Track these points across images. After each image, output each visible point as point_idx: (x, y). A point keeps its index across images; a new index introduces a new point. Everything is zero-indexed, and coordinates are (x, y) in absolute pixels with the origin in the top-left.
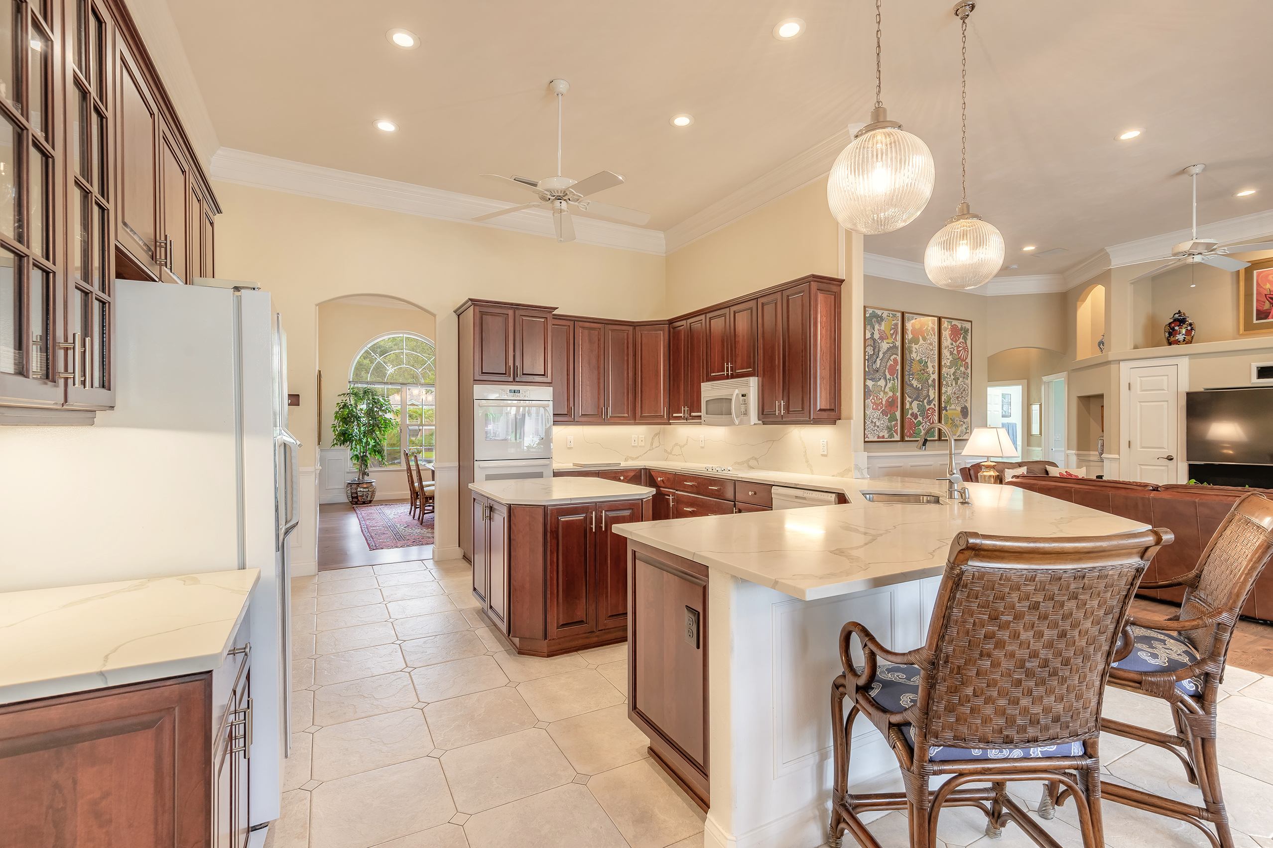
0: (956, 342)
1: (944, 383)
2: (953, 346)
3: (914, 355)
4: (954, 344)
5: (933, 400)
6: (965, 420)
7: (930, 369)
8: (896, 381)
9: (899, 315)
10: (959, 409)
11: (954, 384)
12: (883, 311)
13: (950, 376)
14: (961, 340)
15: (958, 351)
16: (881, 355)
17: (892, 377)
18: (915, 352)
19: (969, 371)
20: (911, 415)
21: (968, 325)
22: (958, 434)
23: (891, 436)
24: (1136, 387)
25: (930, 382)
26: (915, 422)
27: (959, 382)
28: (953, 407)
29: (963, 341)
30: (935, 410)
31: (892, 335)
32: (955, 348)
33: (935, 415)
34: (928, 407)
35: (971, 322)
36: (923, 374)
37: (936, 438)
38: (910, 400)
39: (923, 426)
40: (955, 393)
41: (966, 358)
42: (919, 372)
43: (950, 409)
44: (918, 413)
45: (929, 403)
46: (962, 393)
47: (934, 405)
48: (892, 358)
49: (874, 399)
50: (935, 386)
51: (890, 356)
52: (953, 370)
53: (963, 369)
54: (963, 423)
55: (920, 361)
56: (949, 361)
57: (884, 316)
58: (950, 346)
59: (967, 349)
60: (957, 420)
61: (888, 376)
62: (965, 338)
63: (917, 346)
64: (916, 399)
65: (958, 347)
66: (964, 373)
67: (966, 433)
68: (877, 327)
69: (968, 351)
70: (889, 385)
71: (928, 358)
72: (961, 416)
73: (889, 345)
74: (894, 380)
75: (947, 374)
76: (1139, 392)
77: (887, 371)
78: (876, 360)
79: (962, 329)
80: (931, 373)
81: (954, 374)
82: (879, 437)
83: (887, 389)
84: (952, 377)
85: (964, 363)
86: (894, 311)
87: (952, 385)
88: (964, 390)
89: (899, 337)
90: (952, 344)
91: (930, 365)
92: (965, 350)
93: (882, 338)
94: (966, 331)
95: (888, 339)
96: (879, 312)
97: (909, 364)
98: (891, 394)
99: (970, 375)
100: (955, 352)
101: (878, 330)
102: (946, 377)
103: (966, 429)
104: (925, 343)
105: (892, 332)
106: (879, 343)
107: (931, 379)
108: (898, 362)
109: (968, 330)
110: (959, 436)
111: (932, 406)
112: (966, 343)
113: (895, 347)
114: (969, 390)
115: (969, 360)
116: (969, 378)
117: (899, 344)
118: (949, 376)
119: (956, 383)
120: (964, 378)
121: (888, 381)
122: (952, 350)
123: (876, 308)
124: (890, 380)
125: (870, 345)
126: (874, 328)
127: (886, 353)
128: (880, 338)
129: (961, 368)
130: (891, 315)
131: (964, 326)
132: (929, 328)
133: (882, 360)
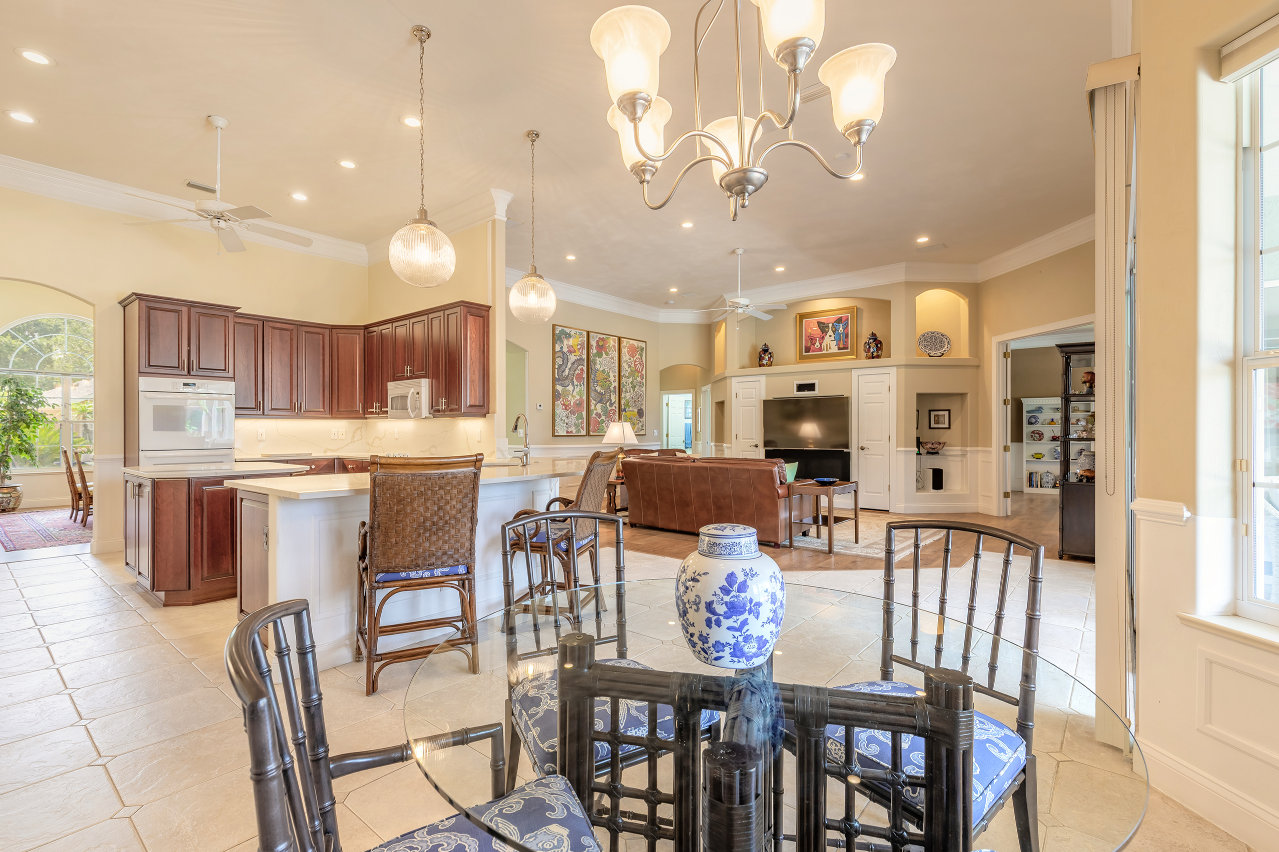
0: (633, 358)
1: (624, 389)
2: (631, 361)
3: (598, 366)
4: (632, 359)
5: (614, 403)
6: (641, 420)
7: (612, 379)
9: (585, 333)
10: (636, 411)
11: (632, 391)
12: (571, 330)
13: (629, 384)
14: (637, 356)
15: (635, 365)
16: (569, 365)
17: (579, 384)
18: (599, 364)
19: (644, 381)
20: (596, 415)
21: (643, 345)
22: (636, 429)
23: (579, 431)
24: (740, 396)
25: (612, 388)
26: (599, 420)
27: (636, 389)
28: (631, 409)
29: (639, 357)
30: (616, 411)
31: (579, 349)
32: (633, 363)
33: (616, 416)
34: (610, 408)
35: (646, 342)
36: (605, 382)
38: (595, 402)
39: (606, 424)
40: (632, 398)
41: (642, 371)
42: (603, 381)
43: (628, 411)
44: (602, 413)
45: (611, 405)
46: (638, 398)
47: (615, 407)
48: (579, 368)
49: (563, 401)
50: (616, 392)
51: (578, 367)
52: (631, 380)
53: (639, 379)
54: (639, 422)
55: (603, 371)
56: (627, 372)
57: (573, 333)
58: (629, 361)
59: (643, 363)
60: (634, 420)
61: (576, 383)
62: (641, 355)
63: (600, 360)
64: (600, 402)
65: (635, 361)
66: (640, 382)
67: (642, 430)
68: (565, 342)
69: (643, 365)
70: (577, 390)
71: (610, 369)
72: (638, 417)
73: (577, 357)
74: (581, 385)
75: (626, 383)
76: (741, 400)
77: (574, 378)
78: (564, 369)
79: (638, 347)
80: (612, 381)
81: (632, 383)
82: (567, 432)
83: (575, 393)
85: (640, 374)
86: (580, 330)
87: (630, 392)
88: (640, 396)
89: (585, 352)
90: (630, 359)
91: (611, 374)
92: (641, 364)
93: (570, 352)
94: (642, 349)
95: (575, 352)
96: (568, 330)
97: (593, 374)
98: (578, 397)
99: (645, 384)
100: (633, 365)
101: (566, 345)
102: (625, 385)
103: (642, 426)
104: (607, 357)
105: (579, 347)
106: (567, 356)
107: (613, 386)
108: (584, 372)
109: (644, 348)
111: (613, 408)
112: (641, 359)
113: (581, 359)
114: (644, 396)
115: (644, 372)
116: (644, 387)
117: (585, 357)
118: (627, 384)
119: (634, 390)
120: (640, 386)
121: (576, 387)
122: (630, 363)
123: (565, 327)
124: (577, 386)
125: (560, 357)
126: (563, 343)
127: (573, 364)
128: (568, 352)
129: (638, 379)
130: (578, 334)
131: (640, 345)
132: (611, 346)
133: (570, 369)
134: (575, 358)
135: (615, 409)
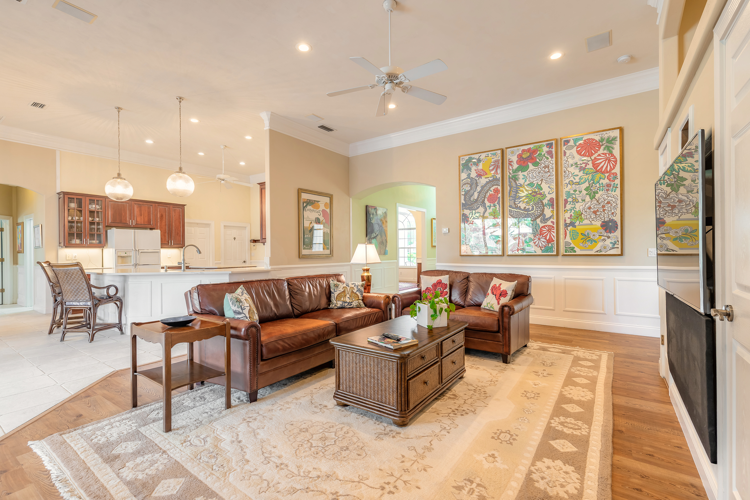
0: (590, 155)
3: (521, 181)
4: (588, 158)
5: (550, 218)
6: (611, 235)
7: (545, 189)
8: (498, 206)
9: (499, 152)
10: (598, 223)
11: (588, 199)
12: (481, 154)
13: (580, 192)
14: (601, 151)
15: (594, 165)
16: (479, 189)
17: (492, 204)
18: (523, 179)
19: (618, 182)
20: (517, 233)
21: (615, 134)
22: (598, 248)
27: (597, 196)
28: (586, 222)
29: (605, 152)
32: (590, 163)
33: (554, 232)
34: (541, 225)
35: (620, 127)
36: (534, 196)
37: (555, 253)
39: (535, 243)
40: (590, 208)
41: (612, 169)
42: (529, 195)
43: (579, 225)
45: (545, 220)
46: (603, 206)
47: (553, 222)
48: (492, 189)
49: (471, 223)
50: (553, 205)
51: (490, 188)
52: (586, 184)
53: (606, 181)
54: (606, 238)
55: (531, 185)
56: (577, 178)
57: (483, 156)
58: (579, 163)
59: (615, 158)
60: (594, 235)
61: (487, 204)
62: (609, 148)
63: (525, 173)
65: (594, 160)
66: (608, 185)
67: (614, 248)
68: (474, 168)
69: (616, 162)
70: (489, 211)
71: (542, 180)
72: (603, 231)
74: (495, 206)
75: (575, 191)
77: (486, 200)
78: (473, 194)
79: (602, 140)
80: (546, 193)
81: (587, 189)
83: (487, 214)
84: (584, 192)
85: (607, 175)
86: (492, 151)
87: (584, 200)
88: (608, 203)
89: (499, 171)
90: (583, 160)
91: (544, 186)
92: (609, 161)
93: (479, 176)
94: (611, 141)
95: (486, 174)
97: (514, 191)
99: (619, 186)
100: (590, 166)
101: (475, 170)
102: (573, 194)
103: (615, 244)
104: (537, 167)
105: (491, 168)
106: (476, 180)
107: (548, 198)
108: (500, 191)
109: (616, 138)
110: (601, 251)
111: (549, 223)
112: (611, 153)
113: (494, 179)
114: (619, 202)
115: (617, 170)
116: (618, 190)
117: (499, 176)
118: (577, 192)
119: (592, 197)
120: (608, 190)
121: (488, 208)
122: (583, 165)
123: (472, 154)
124: (490, 207)
125: (468, 184)
126: (470, 169)
127: (483, 187)
128: (477, 176)
129: (602, 181)
130: (490, 155)
131: (606, 136)
132: (543, 153)
133: (480, 193)
134: (487, 180)
135: (552, 224)
